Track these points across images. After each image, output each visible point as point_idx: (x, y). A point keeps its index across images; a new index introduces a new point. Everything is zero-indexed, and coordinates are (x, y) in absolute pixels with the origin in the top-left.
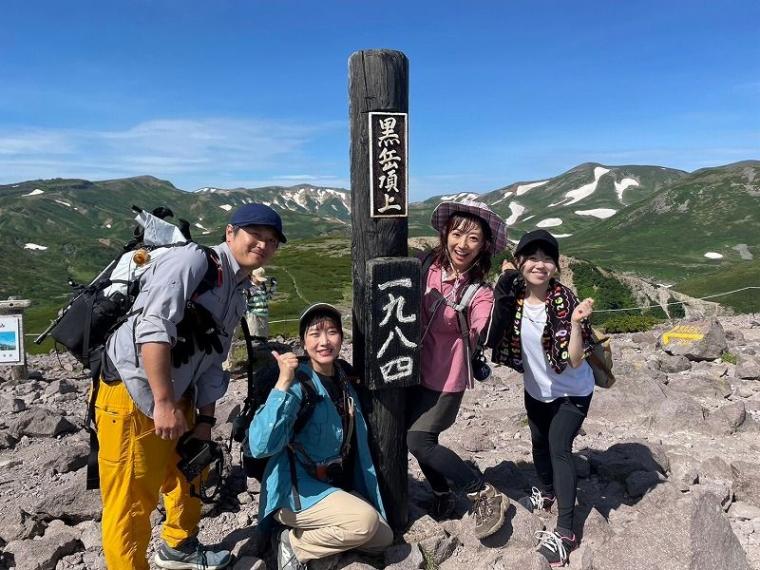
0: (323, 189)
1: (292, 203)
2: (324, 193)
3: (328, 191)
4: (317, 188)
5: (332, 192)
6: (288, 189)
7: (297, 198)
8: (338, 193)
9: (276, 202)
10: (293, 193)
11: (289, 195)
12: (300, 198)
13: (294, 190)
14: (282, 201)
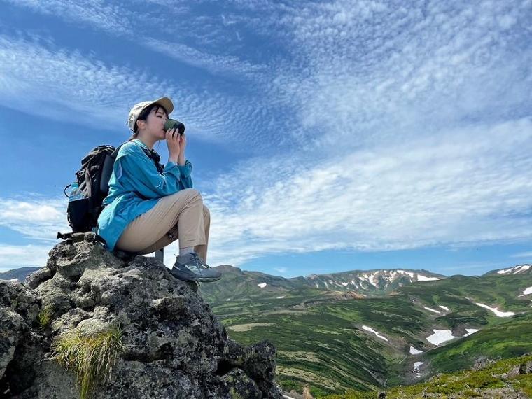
0: (394, 270)
1: (366, 283)
2: (395, 273)
3: (399, 271)
4: (390, 270)
5: (402, 272)
6: (366, 272)
7: (371, 280)
8: (407, 273)
9: (353, 283)
10: (369, 275)
11: (366, 276)
12: (374, 279)
13: (370, 273)
14: (358, 281)
